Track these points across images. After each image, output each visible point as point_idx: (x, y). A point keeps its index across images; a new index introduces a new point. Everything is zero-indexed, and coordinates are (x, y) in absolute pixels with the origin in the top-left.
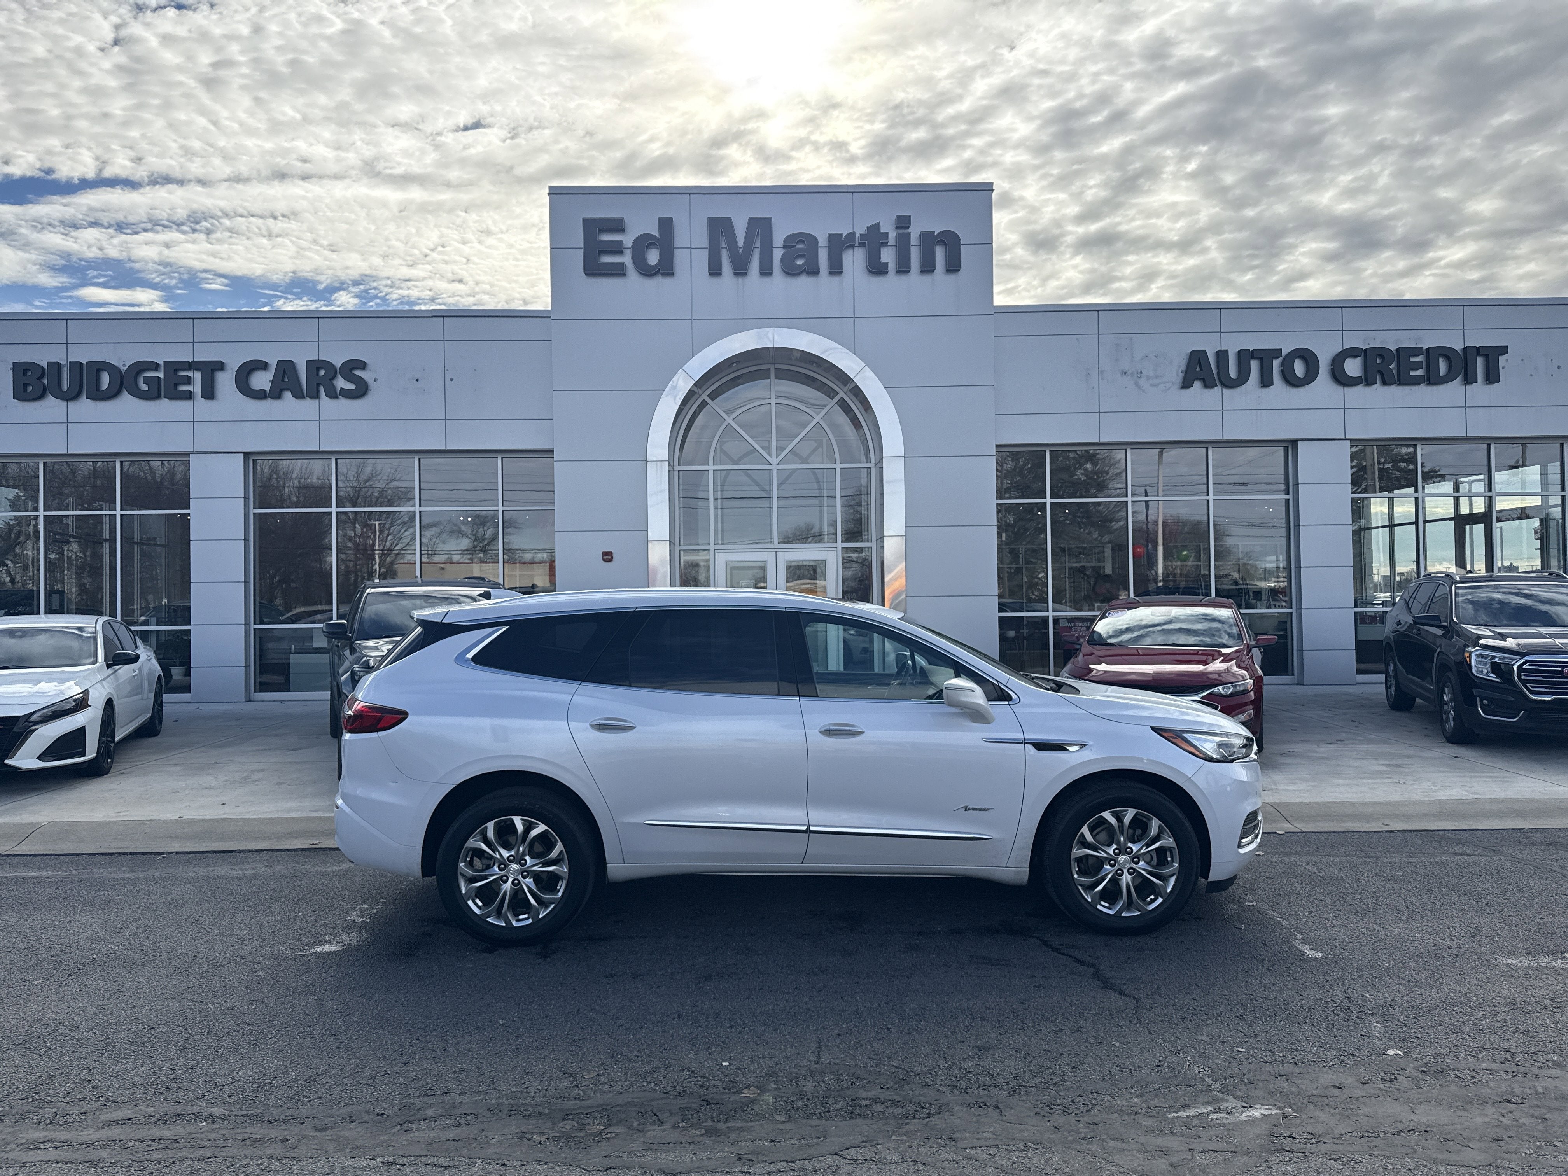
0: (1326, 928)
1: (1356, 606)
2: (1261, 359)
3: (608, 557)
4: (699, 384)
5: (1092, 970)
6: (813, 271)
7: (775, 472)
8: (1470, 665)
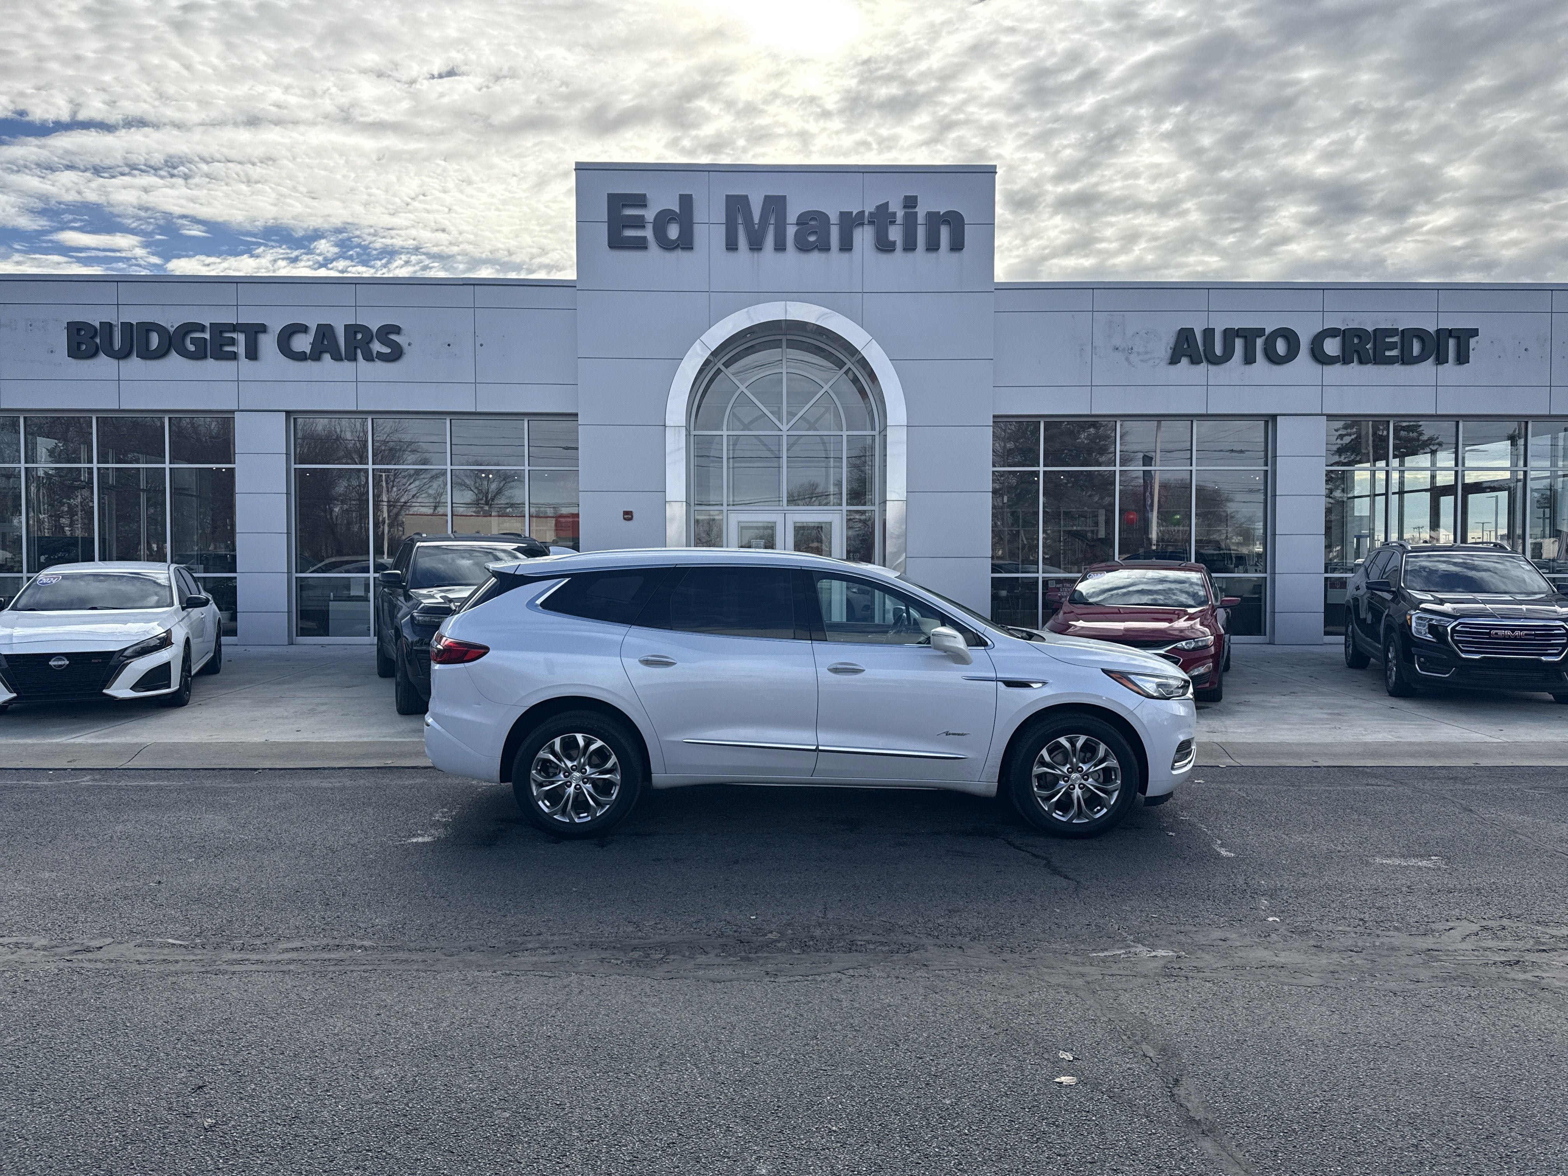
0: (1242, 837)
1: (1326, 572)
2: (1245, 337)
3: (628, 516)
4: (714, 354)
5: (1045, 862)
6: (825, 247)
7: (785, 438)
8: (1410, 627)
